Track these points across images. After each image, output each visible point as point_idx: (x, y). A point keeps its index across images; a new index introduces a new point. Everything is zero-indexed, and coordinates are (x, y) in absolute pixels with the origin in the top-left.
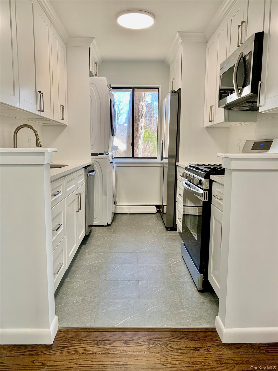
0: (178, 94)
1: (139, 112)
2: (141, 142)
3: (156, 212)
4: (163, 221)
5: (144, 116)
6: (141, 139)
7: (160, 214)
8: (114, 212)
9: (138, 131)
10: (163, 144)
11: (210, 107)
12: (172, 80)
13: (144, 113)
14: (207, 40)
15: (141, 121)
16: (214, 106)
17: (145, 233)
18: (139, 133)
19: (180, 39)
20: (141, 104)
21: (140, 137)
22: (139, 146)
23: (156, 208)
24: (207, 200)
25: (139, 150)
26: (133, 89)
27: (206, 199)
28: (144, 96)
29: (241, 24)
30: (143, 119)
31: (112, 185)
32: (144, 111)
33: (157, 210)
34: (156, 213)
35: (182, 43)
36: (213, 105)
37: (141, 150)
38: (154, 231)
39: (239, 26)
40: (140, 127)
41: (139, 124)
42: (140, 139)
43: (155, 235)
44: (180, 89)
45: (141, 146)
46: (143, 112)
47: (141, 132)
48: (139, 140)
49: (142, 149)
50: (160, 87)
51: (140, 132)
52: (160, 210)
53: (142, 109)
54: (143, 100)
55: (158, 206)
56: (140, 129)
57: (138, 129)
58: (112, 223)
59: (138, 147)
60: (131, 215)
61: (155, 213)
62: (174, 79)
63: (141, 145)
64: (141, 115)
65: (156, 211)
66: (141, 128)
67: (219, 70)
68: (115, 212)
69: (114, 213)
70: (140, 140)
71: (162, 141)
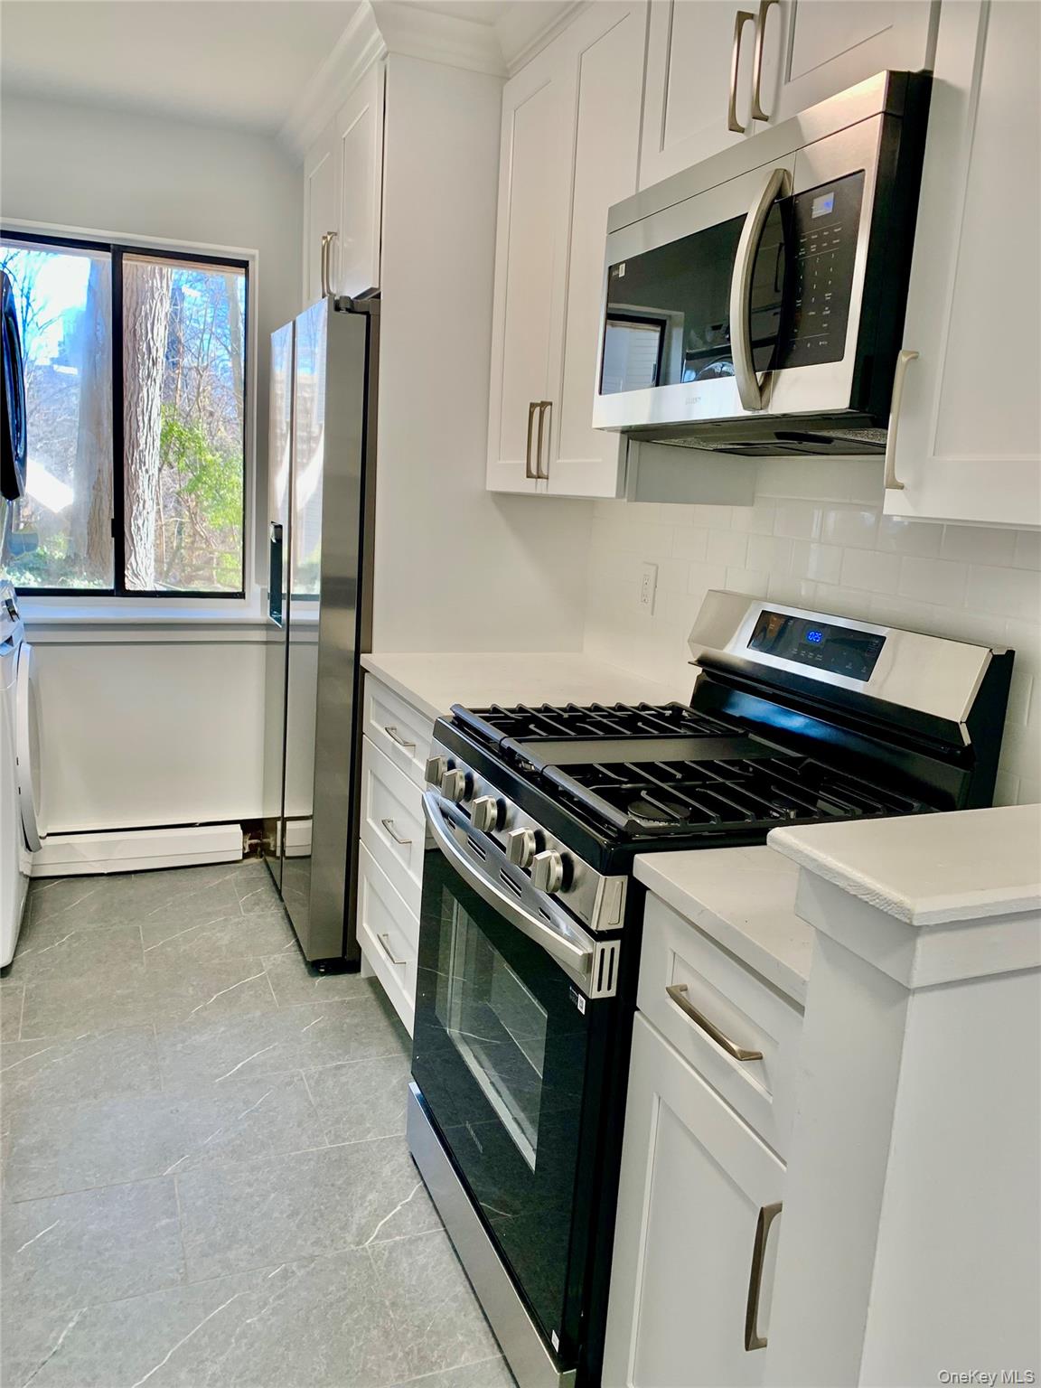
0: (365, 317)
1: (134, 347)
2: (146, 486)
3: (246, 851)
4: (285, 909)
5: (159, 366)
6: (147, 471)
7: (266, 862)
8: (28, 872)
9: (133, 433)
10: (279, 541)
11: (533, 406)
12: (325, 238)
13: (161, 354)
14: (509, 65)
15: (145, 390)
16: (551, 404)
17: (205, 1008)
18: (138, 446)
19: (377, 33)
20: (146, 314)
21: (142, 463)
22: (141, 505)
23: (245, 833)
24: (613, 993)
25: (140, 522)
26: (118, 252)
27: (609, 988)
28: (157, 275)
29: (756, 10)
30: (158, 382)
31: (13, 762)
32: (158, 344)
33: (250, 845)
34: (246, 856)
35: (384, 58)
36: (549, 400)
37: (150, 518)
38: (252, 986)
39: (742, 17)
40: (140, 418)
41: (137, 403)
42: (144, 469)
43: (258, 1013)
44: (374, 295)
45: (149, 503)
46: (154, 351)
47: (150, 439)
48: (137, 477)
49: (152, 516)
50: (253, 257)
51: (142, 441)
52: (265, 840)
53: (150, 335)
54: (156, 296)
55: (253, 828)
56: (141, 424)
57: (134, 426)
58: (14, 956)
59: (135, 508)
60: (121, 881)
61: (241, 858)
62: (336, 234)
63: (146, 498)
64: (144, 364)
65: (244, 848)
66: (146, 422)
67: (606, 235)
68: (32, 871)
69: (26, 876)
70: (142, 474)
71: (271, 529)
